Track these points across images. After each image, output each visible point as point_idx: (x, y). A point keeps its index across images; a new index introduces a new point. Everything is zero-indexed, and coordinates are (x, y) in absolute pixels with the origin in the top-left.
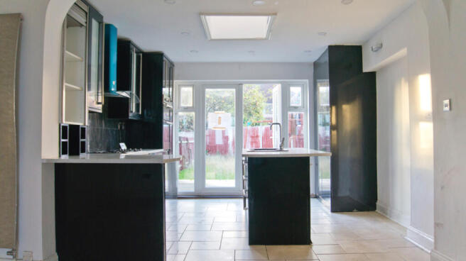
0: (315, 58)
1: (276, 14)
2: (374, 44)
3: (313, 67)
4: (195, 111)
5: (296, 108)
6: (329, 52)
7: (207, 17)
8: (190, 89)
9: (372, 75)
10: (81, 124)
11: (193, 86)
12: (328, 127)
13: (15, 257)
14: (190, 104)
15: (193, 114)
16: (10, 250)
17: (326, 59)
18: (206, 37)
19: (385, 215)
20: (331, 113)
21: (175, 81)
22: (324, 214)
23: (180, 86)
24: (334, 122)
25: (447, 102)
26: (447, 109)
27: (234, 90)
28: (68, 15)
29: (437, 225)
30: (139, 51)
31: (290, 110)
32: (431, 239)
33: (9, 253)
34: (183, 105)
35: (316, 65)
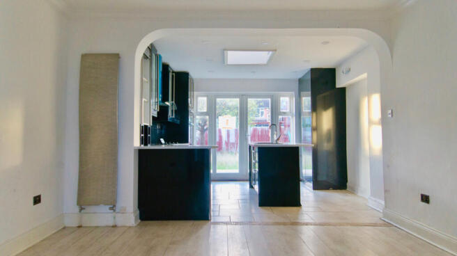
0: (300, 76)
1: (276, 50)
2: (344, 68)
3: (298, 83)
4: (209, 115)
5: (284, 113)
6: (311, 73)
7: (229, 52)
8: (205, 99)
9: (343, 90)
10: (148, 125)
11: (207, 96)
12: (309, 129)
13: (114, 211)
14: (205, 110)
15: (207, 117)
16: (111, 206)
17: (309, 77)
18: (224, 63)
19: (353, 191)
20: (312, 118)
21: (195, 93)
22: (308, 191)
23: (197, 96)
24: (314, 124)
25: (390, 111)
26: (390, 116)
27: (238, 100)
28: (144, 54)
29: (386, 191)
30: (173, 72)
31: (281, 115)
32: (383, 203)
33: (111, 209)
34: (199, 111)
35: (301, 81)
